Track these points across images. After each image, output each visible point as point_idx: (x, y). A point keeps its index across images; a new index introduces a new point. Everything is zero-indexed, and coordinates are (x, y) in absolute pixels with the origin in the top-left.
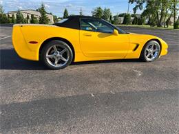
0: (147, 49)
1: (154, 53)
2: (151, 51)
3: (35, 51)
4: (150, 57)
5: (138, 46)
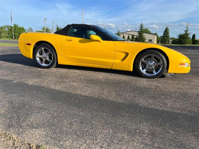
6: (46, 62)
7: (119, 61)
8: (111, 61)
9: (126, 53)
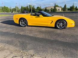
9: (52, 21)
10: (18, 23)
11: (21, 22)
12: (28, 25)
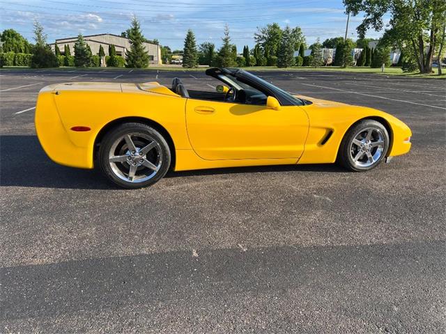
0: (355, 141)
1: (374, 151)
2: (367, 144)
3: (85, 148)
4: (364, 159)
5: (330, 133)
6: (142, 171)
7: (313, 146)
8: (299, 148)
9: (327, 129)
10: (90, 164)
11: (112, 156)
12: (178, 168)
